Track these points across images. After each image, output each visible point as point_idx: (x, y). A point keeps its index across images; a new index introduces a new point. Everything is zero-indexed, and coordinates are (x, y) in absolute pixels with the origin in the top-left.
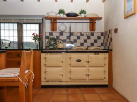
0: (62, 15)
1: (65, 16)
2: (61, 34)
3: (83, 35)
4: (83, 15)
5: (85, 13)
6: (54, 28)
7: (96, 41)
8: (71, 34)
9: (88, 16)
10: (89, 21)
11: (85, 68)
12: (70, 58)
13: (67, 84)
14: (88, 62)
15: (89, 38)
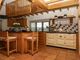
0: (56, 18)
1: (57, 18)
2: (56, 25)
3: (66, 25)
4: (65, 17)
5: (66, 16)
6: (53, 23)
7: (73, 28)
8: (61, 25)
9: (68, 17)
10: (69, 19)
11: (64, 40)
12: (57, 35)
13: (56, 46)
14: (65, 37)
15: (69, 26)
